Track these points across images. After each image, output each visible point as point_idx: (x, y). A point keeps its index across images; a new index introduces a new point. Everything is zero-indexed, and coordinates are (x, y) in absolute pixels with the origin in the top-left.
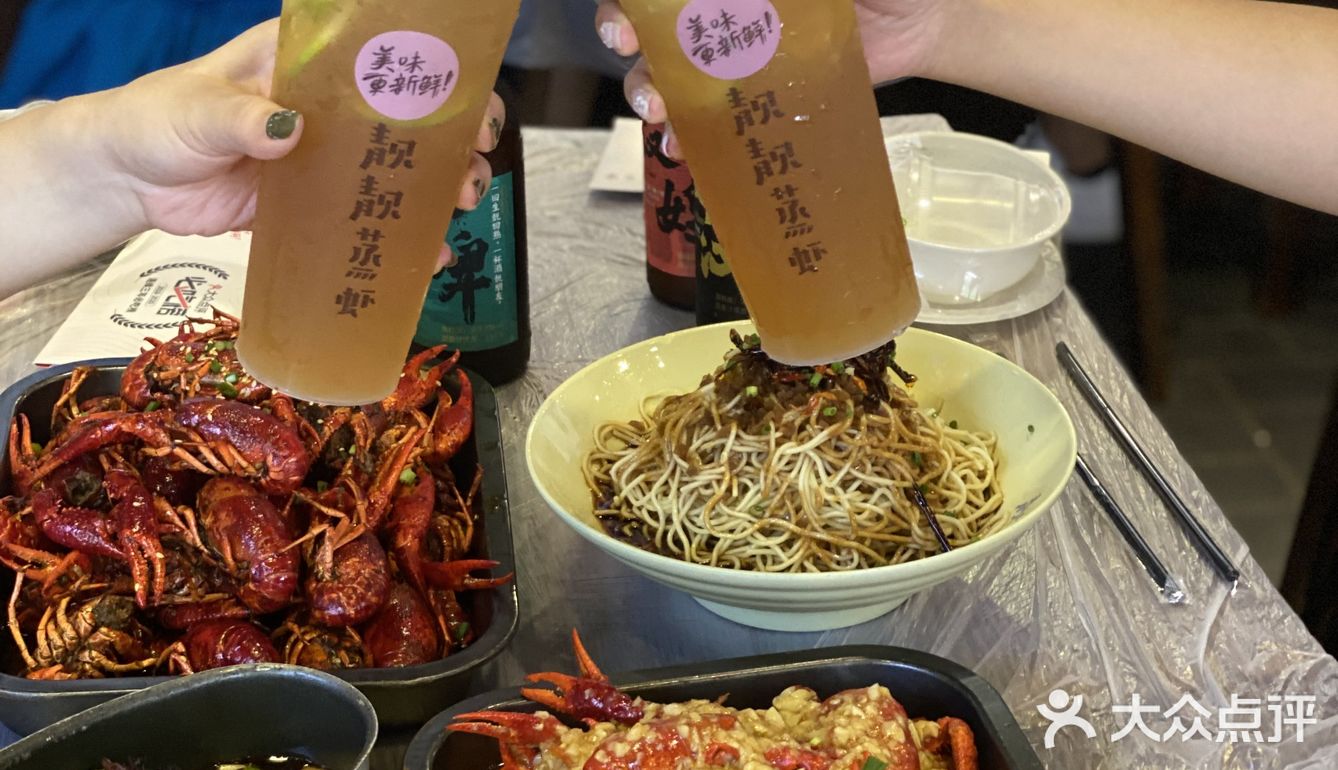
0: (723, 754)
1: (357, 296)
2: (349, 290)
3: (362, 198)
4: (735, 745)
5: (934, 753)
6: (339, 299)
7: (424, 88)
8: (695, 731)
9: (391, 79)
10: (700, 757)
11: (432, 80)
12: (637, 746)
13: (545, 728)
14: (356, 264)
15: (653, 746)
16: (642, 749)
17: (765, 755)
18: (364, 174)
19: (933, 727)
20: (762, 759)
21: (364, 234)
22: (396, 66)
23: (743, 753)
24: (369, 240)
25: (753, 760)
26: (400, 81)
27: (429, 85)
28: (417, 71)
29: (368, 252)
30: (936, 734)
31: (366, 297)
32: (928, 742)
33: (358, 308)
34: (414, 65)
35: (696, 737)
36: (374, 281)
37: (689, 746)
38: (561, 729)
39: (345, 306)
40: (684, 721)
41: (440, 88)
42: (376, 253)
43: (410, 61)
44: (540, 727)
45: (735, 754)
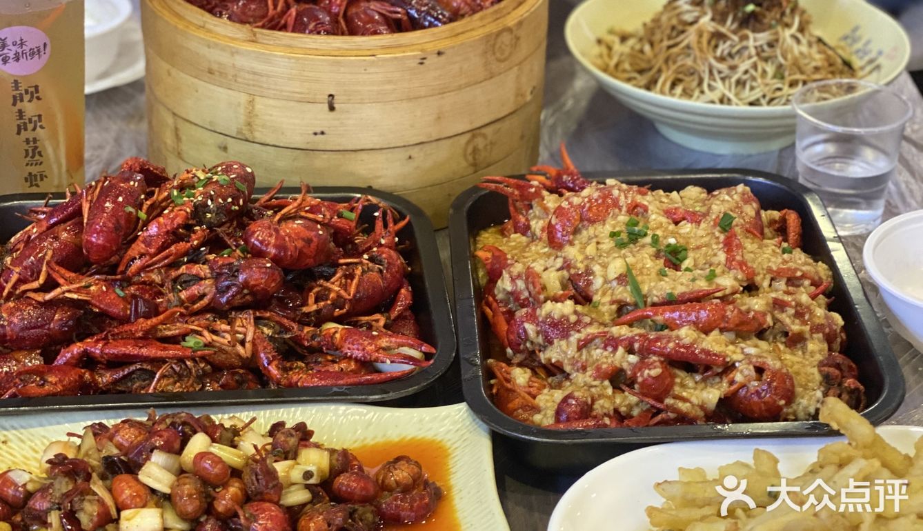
0: (639, 208)
1: (35, 176)
2: (30, 174)
3: (19, 122)
4: (646, 203)
5: (775, 230)
6: (26, 180)
7: (32, 54)
8: (622, 194)
9: (11, 55)
10: (624, 209)
11: (35, 50)
12: (586, 200)
13: (536, 191)
14: (28, 159)
15: (596, 200)
16: (590, 201)
17: (664, 211)
18: (16, 109)
19: (776, 214)
20: (662, 213)
21: (27, 141)
22: (11, 47)
23: (651, 208)
24: (32, 144)
25: (656, 213)
26: (17, 54)
27: (36, 52)
28: (24, 47)
29: (33, 151)
30: (777, 218)
31: (41, 175)
32: (772, 222)
33: (39, 182)
34: (22, 44)
35: (622, 198)
36: (42, 166)
37: (618, 202)
38: (545, 193)
39: (31, 182)
40: (616, 188)
41: (42, 53)
42: (38, 150)
43: (19, 42)
44: (533, 190)
45: (646, 210)
